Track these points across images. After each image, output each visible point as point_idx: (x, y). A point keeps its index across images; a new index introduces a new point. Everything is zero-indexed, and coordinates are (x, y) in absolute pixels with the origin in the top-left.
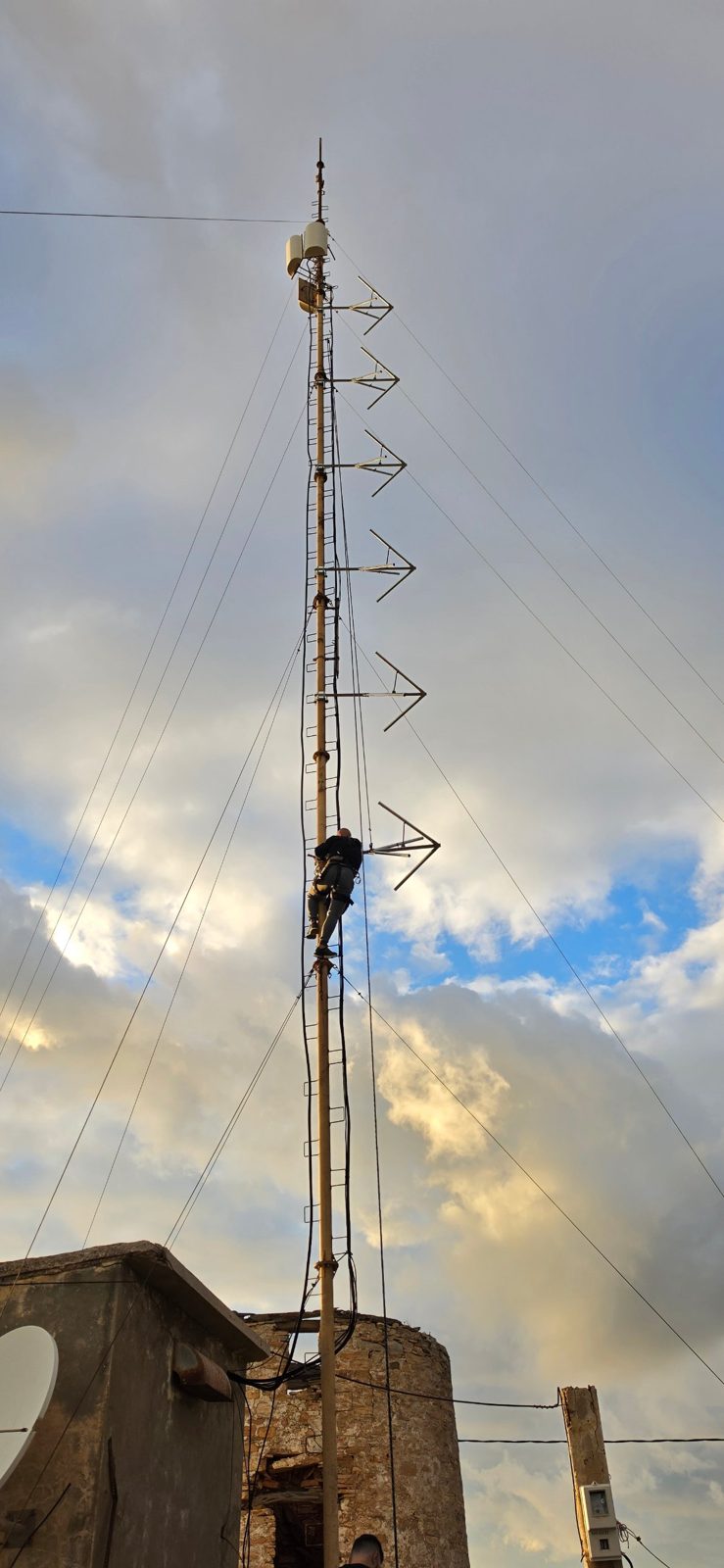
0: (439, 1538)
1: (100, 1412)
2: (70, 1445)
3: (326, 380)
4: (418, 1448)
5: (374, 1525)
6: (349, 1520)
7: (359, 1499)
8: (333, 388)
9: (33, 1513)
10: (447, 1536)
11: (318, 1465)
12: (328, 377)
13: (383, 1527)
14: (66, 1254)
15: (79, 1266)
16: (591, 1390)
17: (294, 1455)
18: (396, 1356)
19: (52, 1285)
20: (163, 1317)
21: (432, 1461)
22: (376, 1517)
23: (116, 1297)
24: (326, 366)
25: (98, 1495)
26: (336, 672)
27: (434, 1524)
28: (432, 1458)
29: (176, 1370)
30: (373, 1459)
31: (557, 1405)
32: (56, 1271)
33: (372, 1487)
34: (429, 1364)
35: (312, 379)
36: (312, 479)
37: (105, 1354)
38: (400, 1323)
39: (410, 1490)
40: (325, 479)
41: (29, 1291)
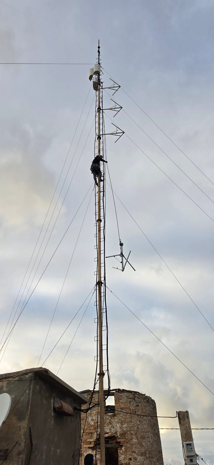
0: (153, 459)
1: (27, 419)
2: (18, 429)
3: (101, 110)
4: (146, 431)
5: (133, 455)
6: (125, 453)
7: (128, 447)
8: (103, 112)
9: (7, 450)
10: (156, 458)
11: (115, 436)
12: (101, 109)
13: (135, 455)
14: (18, 372)
15: (21, 375)
16: (187, 412)
17: (107, 433)
18: (138, 403)
19: (14, 381)
20: (50, 391)
21: (150, 435)
22: (133, 452)
23: (32, 384)
24: (101, 105)
25: (26, 444)
26: (104, 195)
27: (152, 454)
28: (150, 434)
29: (54, 406)
30: (132, 434)
31: (176, 417)
32: (15, 377)
33: (132, 443)
34: (149, 405)
35: (97, 110)
36: (96, 139)
37: (28, 402)
38: (139, 393)
39: (144, 444)
40: (100, 139)
41: (7, 383)
